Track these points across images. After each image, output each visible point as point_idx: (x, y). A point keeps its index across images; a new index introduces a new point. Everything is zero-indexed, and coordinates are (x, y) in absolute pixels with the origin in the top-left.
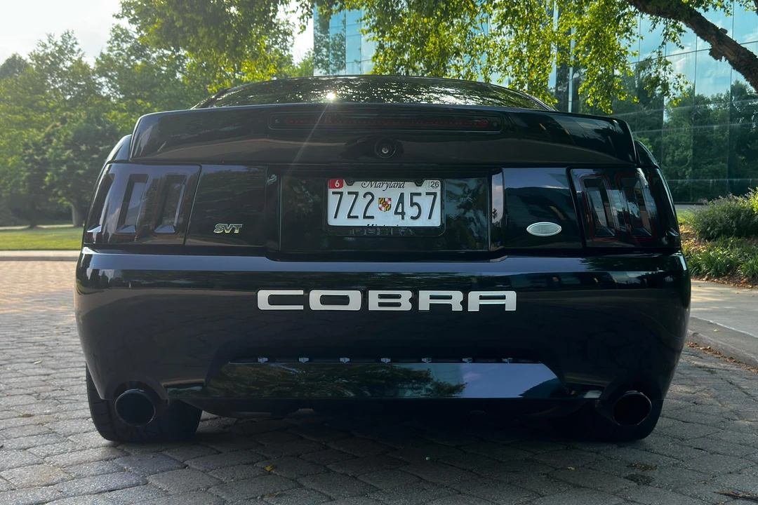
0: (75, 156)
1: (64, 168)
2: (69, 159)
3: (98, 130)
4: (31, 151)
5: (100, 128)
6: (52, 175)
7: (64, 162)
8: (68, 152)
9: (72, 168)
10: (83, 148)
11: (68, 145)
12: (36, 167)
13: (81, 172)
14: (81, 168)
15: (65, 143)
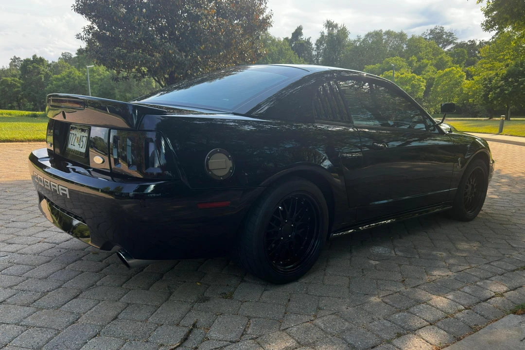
0: (505, 84)
1: (498, 90)
2: (502, 85)
3: (520, 70)
4: (486, 82)
5: (521, 69)
6: (492, 94)
7: (499, 87)
8: (502, 82)
9: (502, 90)
10: (510, 80)
11: (502, 79)
12: (488, 90)
13: (506, 92)
14: (506, 90)
15: (502, 78)
